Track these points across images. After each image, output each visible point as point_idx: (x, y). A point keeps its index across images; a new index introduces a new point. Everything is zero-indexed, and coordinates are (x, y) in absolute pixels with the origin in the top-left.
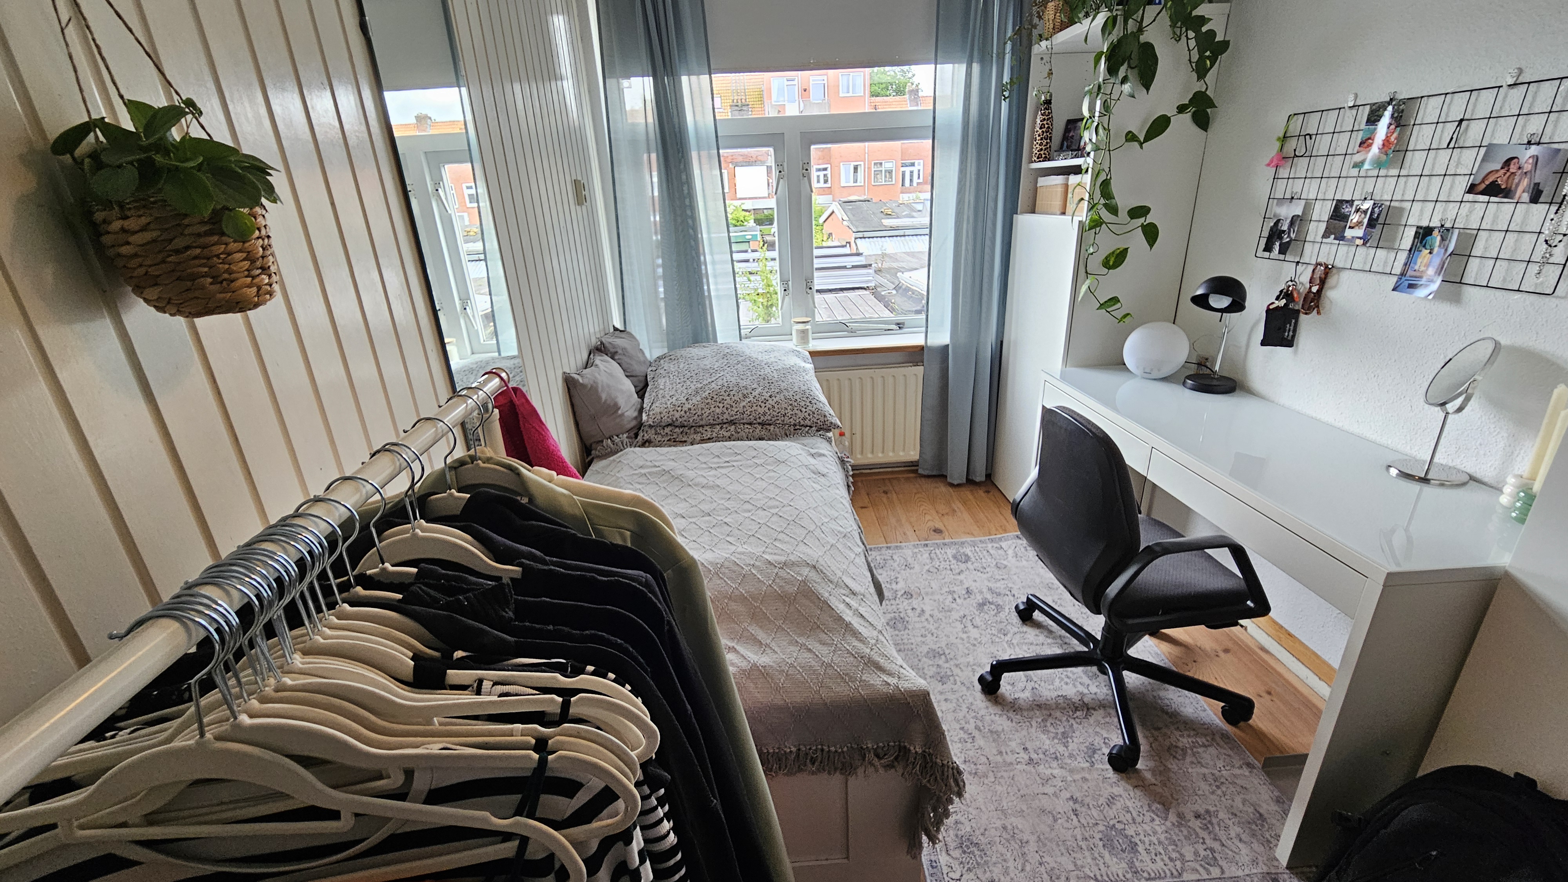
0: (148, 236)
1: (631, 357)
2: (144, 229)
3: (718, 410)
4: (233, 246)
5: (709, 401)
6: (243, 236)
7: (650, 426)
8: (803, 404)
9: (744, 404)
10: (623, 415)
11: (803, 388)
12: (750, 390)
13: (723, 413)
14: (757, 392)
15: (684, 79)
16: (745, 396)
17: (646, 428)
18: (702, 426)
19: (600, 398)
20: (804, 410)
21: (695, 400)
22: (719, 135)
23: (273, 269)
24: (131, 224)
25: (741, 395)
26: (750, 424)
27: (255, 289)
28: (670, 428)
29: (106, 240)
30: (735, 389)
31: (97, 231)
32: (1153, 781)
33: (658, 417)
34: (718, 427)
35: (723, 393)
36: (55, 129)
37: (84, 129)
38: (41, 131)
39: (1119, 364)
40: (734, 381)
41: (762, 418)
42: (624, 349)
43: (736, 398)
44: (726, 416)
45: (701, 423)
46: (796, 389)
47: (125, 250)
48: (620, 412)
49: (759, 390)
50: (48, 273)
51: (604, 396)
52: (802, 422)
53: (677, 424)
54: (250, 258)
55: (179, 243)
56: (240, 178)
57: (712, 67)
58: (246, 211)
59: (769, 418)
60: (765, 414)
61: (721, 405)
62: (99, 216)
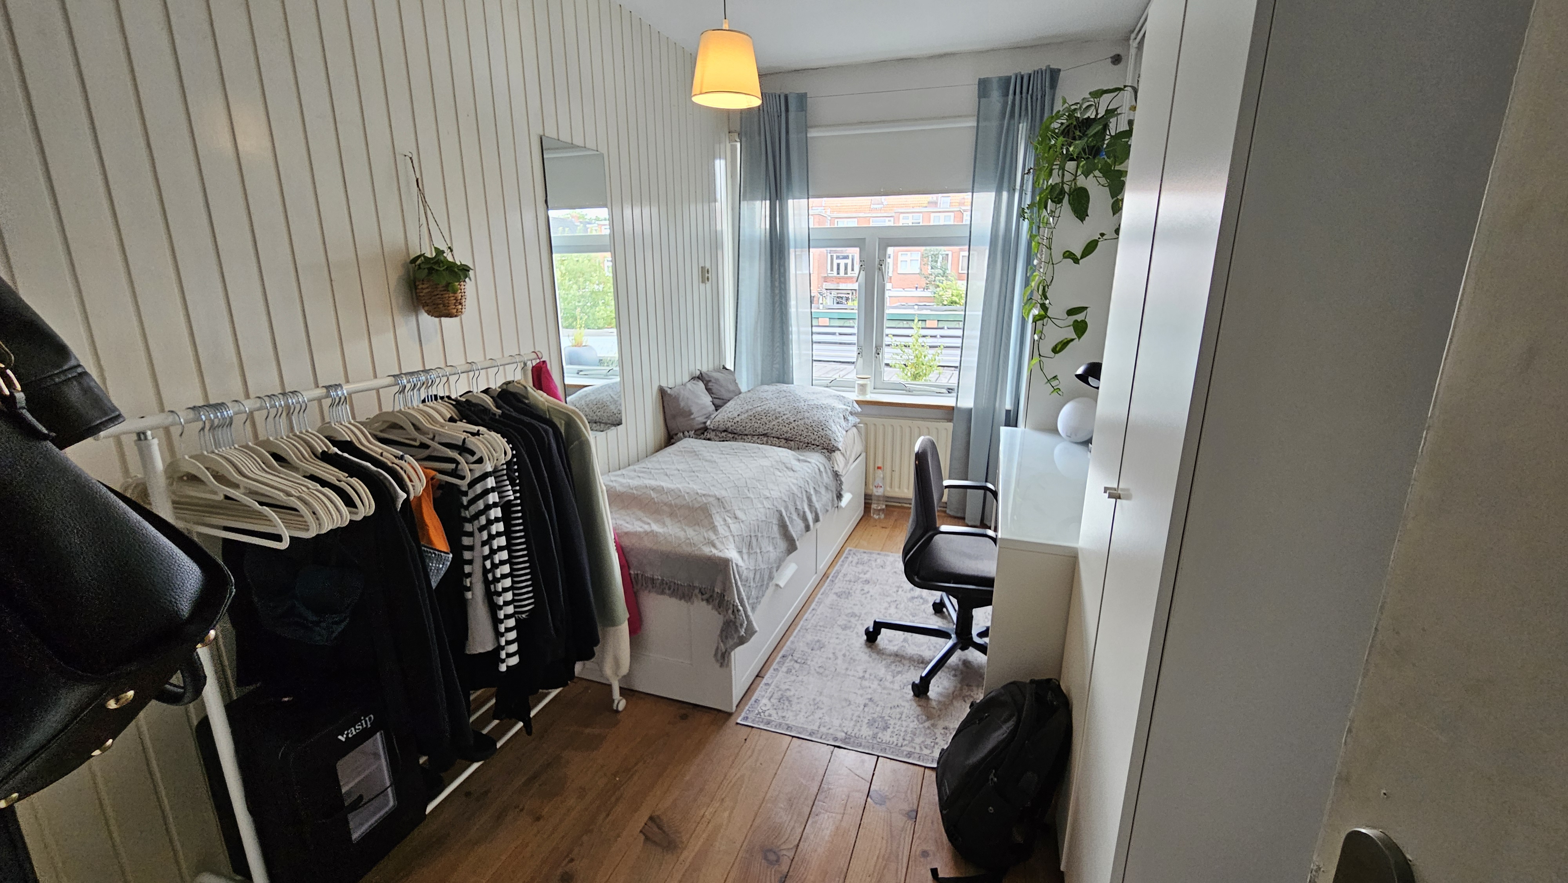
0: (427, 290)
1: (721, 386)
2: (427, 288)
3: (756, 425)
4: (451, 295)
5: (752, 418)
6: (455, 292)
7: (713, 430)
8: (816, 429)
9: (774, 423)
10: (694, 418)
11: (821, 419)
12: (782, 414)
13: (759, 427)
14: (786, 416)
15: (790, 202)
16: (776, 418)
17: (710, 431)
18: (747, 435)
19: (679, 405)
20: (816, 433)
21: (743, 416)
22: (811, 238)
23: (464, 304)
24: (424, 286)
25: (774, 417)
26: (778, 438)
27: (455, 310)
28: (725, 433)
29: (418, 291)
30: (772, 412)
31: (416, 288)
32: (936, 707)
33: (717, 424)
34: (756, 437)
35: (762, 414)
36: (412, 256)
37: (419, 257)
38: (408, 254)
39: (1054, 431)
40: (774, 408)
41: (785, 435)
42: (717, 380)
43: (770, 418)
44: (761, 430)
45: (746, 433)
46: (816, 418)
47: (421, 294)
48: (692, 417)
49: (789, 415)
50: (401, 300)
51: (682, 404)
52: (813, 442)
53: (730, 430)
54: (456, 299)
55: (436, 293)
56: (456, 273)
57: (810, 194)
58: (457, 284)
59: (790, 435)
60: (787, 433)
61: (759, 422)
62: (417, 283)
